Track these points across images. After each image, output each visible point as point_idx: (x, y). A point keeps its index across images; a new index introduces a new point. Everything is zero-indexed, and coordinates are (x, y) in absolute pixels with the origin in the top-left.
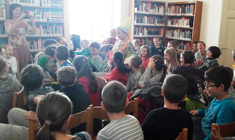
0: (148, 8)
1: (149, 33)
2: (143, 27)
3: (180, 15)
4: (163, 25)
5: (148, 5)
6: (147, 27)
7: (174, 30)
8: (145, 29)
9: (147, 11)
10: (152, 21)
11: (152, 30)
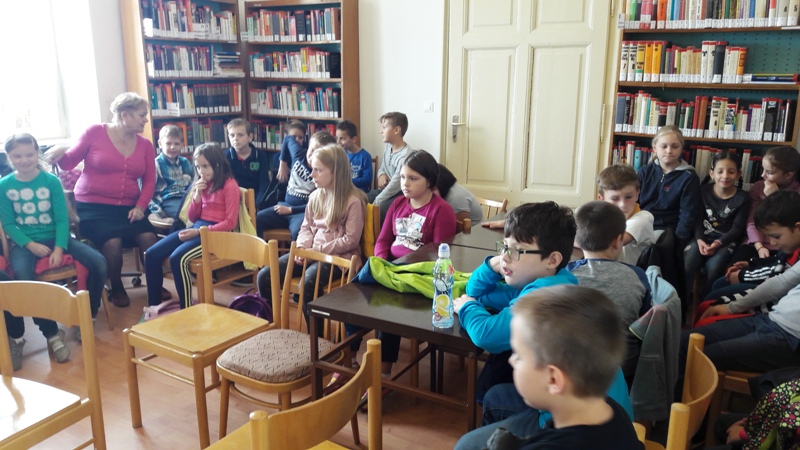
0: (185, 19)
1: (200, 101)
2: (179, 82)
3: (292, 39)
4: (239, 73)
5: (185, 10)
6: (191, 83)
7: (279, 89)
8: (185, 88)
9: (184, 30)
10: (203, 62)
11: (209, 91)
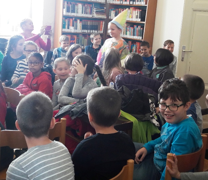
1: (84, 27)
2: (76, 18)
3: (127, 3)
4: (104, 17)
6: (81, 19)
8: (78, 21)
10: (88, 10)
11: (89, 23)
